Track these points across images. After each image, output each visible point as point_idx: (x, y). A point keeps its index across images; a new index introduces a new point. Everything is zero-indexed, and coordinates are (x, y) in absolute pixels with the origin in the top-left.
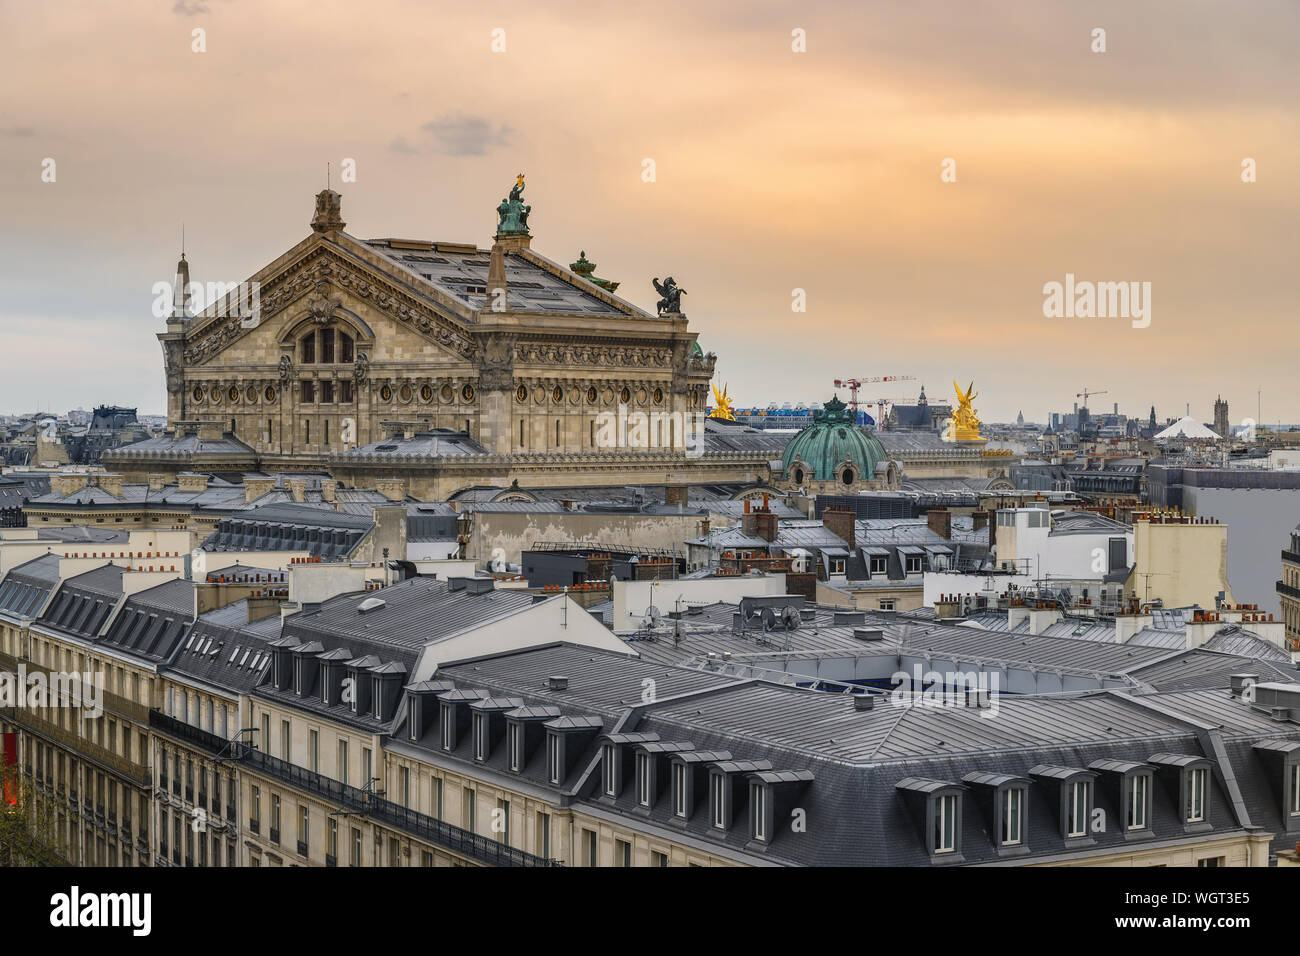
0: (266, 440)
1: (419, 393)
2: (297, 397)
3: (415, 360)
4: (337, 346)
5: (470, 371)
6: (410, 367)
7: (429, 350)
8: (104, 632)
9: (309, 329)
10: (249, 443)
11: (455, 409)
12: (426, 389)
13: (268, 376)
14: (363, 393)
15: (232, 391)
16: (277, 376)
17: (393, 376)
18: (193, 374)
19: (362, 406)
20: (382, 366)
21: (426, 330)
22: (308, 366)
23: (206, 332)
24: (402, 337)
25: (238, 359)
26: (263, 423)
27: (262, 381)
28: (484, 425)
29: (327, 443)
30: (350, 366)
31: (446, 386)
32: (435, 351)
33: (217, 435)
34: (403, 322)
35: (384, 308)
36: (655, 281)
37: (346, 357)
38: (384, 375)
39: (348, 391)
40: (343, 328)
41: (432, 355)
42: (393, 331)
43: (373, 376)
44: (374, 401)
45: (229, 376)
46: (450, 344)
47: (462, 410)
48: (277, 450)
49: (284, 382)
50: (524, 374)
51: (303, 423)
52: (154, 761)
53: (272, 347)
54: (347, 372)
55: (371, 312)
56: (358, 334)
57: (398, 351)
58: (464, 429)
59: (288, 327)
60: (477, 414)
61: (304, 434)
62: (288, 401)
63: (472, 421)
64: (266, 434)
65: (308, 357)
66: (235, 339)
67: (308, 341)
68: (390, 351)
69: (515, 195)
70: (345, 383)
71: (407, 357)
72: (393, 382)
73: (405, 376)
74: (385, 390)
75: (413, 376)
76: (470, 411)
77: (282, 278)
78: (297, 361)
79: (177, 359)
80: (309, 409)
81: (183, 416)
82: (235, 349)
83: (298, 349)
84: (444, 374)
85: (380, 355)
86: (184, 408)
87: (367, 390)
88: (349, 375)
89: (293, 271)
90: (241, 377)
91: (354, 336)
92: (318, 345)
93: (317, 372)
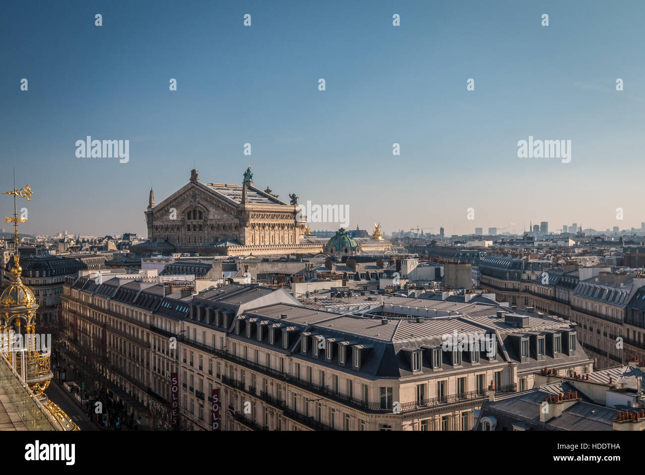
0: (177, 242)
1: (222, 228)
2: (186, 230)
3: (221, 218)
4: (198, 215)
5: (237, 221)
6: (219, 220)
7: (225, 215)
8: (134, 301)
9: (189, 210)
10: (172, 243)
11: (233, 233)
12: (224, 227)
13: (178, 223)
14: (206, 228)
15: (167, 229)
16: (180, 224)
17: (214, 223)
18: (156, 223)
19: (205, 232)
20: (211, 220)
21: (224, 209)
22: (190, 221)
23: (159, 211)
24: (217, 212)
26: (176, 238)
27: (176, 225)
28: (241, 237)
29: (195, 242)
30: (202, 221)
31: (230, 227)
32: (227, 216)
33: (163, 241)
34: (217, 207)
35: (212, 204)
36: (290, 195)
37: (200, 218)
38: (212, 223)
39: (201, 228)
40: (200, 210)
42: (214, 210)
43: (208, 223)
44: (209, 230)
45: (166, 224)
46: (231, 214)
47: (235, 233)
48: (181, 245)
49: (182, 225)
50: (253, 222)
51: (188, 237)
52: (151, 341)
53: (179, 215)
54: (201, 222)
55: (208, 205)
56: (204, 211)
57: (216, 216)
58: (236, 238)
59: (183, 209)
60: (239, 234)
61: (188, 240)
62: (184, 231)
63: (238, 236)
64: (177, 241)
65: (189, 218)
66: (168, 213)
67: (189, 213)
68: (214, 216)
69: (248, 170)
70: (200, 226)
71: (219, 217)
72: (215, 225)
73: (218, 223)
74: (212, 228)
75: (220, 223)
76: (237, 233)
77: (181, 195)
78: (186, 219)
79: (150, 219)
80: (190, 233)
81: (152, 235)
82: (168, 216)
83: (186, 216)
84: (229, 222)
85: (211, 217)
86: (152, 233)
89: (185, 193)
90: (169, 224)
91: (203, 212)
92: (192, 214)
93: (192, 222)
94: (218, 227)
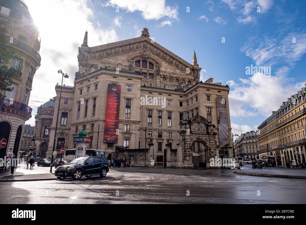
1: (176, 80)
3: (174, 72)
4: (148, 64)
6: (173, 73)
7: (178, 71)
9: (139, 59)
17: (168, 75)
19: (157, 80)
20: (164, 72)
21: (177, 66)
22: (138, 68)
24: (170, 67)
25: (110, 61)
31: (183, 80)
32: (180, 71)
34: (170, 63)
35: (165, 59)
37: (151, 68)
38: (165, 74)
39: (152, 76)
41: (179, 72)
42: (167, 65)
43: (161, 73)
44: (161, 80)
53: (124, 61)
54: (152, 71)
55: (160, 59)
56: (157, 63)
57: (169, 69)
65: (137, 66)
66: (110, 56)
67: (138, 61)
68: (166, 69)
70: (150, 74)
71: (171, 71)
72: (168, 76)
73: (172, 75)
74: (165, 78)
75: (175, 76)
78: (134, 65)
82: (110, 59)
83: (134, 63)
84: (184, 77)
85: (163, 69)
87: (159, 77)
88: (152, 72)
91: (154, 63)
92: (141, 63)
93: (141, 70)
94: (171, 78)
